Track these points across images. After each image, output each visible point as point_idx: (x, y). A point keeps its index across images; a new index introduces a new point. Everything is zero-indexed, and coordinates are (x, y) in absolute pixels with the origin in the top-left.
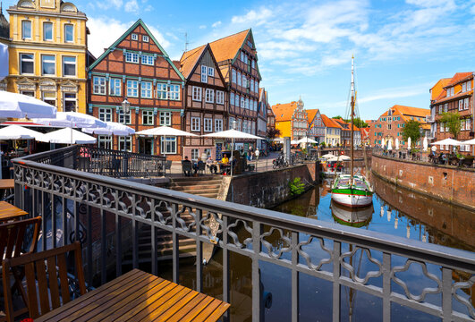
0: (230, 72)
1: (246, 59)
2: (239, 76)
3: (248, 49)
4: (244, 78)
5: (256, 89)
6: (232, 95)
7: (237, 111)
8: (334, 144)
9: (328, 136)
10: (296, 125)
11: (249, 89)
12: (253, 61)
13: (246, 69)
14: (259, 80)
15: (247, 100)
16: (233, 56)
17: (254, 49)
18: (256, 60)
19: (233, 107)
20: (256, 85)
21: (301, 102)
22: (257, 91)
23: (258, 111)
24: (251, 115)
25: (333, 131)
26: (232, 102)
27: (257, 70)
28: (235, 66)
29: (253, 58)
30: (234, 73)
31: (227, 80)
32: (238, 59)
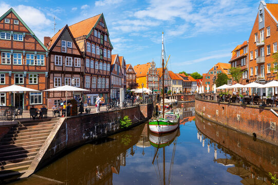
0: (85, 45)
1: (99, 34)
2: (93, 47)
3: (101, 27)
4: (98, 48)
5: (109, 55)
6: (87, 61)
7: (92, 72)
8: (178, 91)
9: (174, 86)
10: (150, 79)
11: (103, 55)
12: (106, 36)
13: (99, 42)
14: (111, 49)
15: (101, 64)
16: (87, 33)
17: (105, 27)
18: (108, 35)
19: (88, 69)
20: (109, 52)
21: (153, 63)
22: (109, 57)
23: (111, 71)
24: (105, 74)
25: (177, 82)
26: (87, 65)
27: (109, 42)
28: (89, 40)
29: (105, 33)
30: (89, 45)
31: (83, 50)
32: (92, 35)
